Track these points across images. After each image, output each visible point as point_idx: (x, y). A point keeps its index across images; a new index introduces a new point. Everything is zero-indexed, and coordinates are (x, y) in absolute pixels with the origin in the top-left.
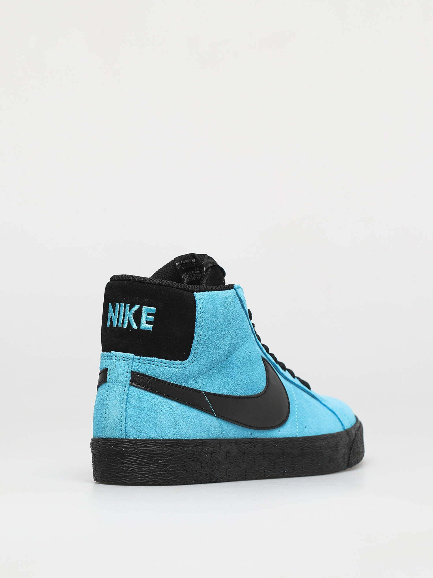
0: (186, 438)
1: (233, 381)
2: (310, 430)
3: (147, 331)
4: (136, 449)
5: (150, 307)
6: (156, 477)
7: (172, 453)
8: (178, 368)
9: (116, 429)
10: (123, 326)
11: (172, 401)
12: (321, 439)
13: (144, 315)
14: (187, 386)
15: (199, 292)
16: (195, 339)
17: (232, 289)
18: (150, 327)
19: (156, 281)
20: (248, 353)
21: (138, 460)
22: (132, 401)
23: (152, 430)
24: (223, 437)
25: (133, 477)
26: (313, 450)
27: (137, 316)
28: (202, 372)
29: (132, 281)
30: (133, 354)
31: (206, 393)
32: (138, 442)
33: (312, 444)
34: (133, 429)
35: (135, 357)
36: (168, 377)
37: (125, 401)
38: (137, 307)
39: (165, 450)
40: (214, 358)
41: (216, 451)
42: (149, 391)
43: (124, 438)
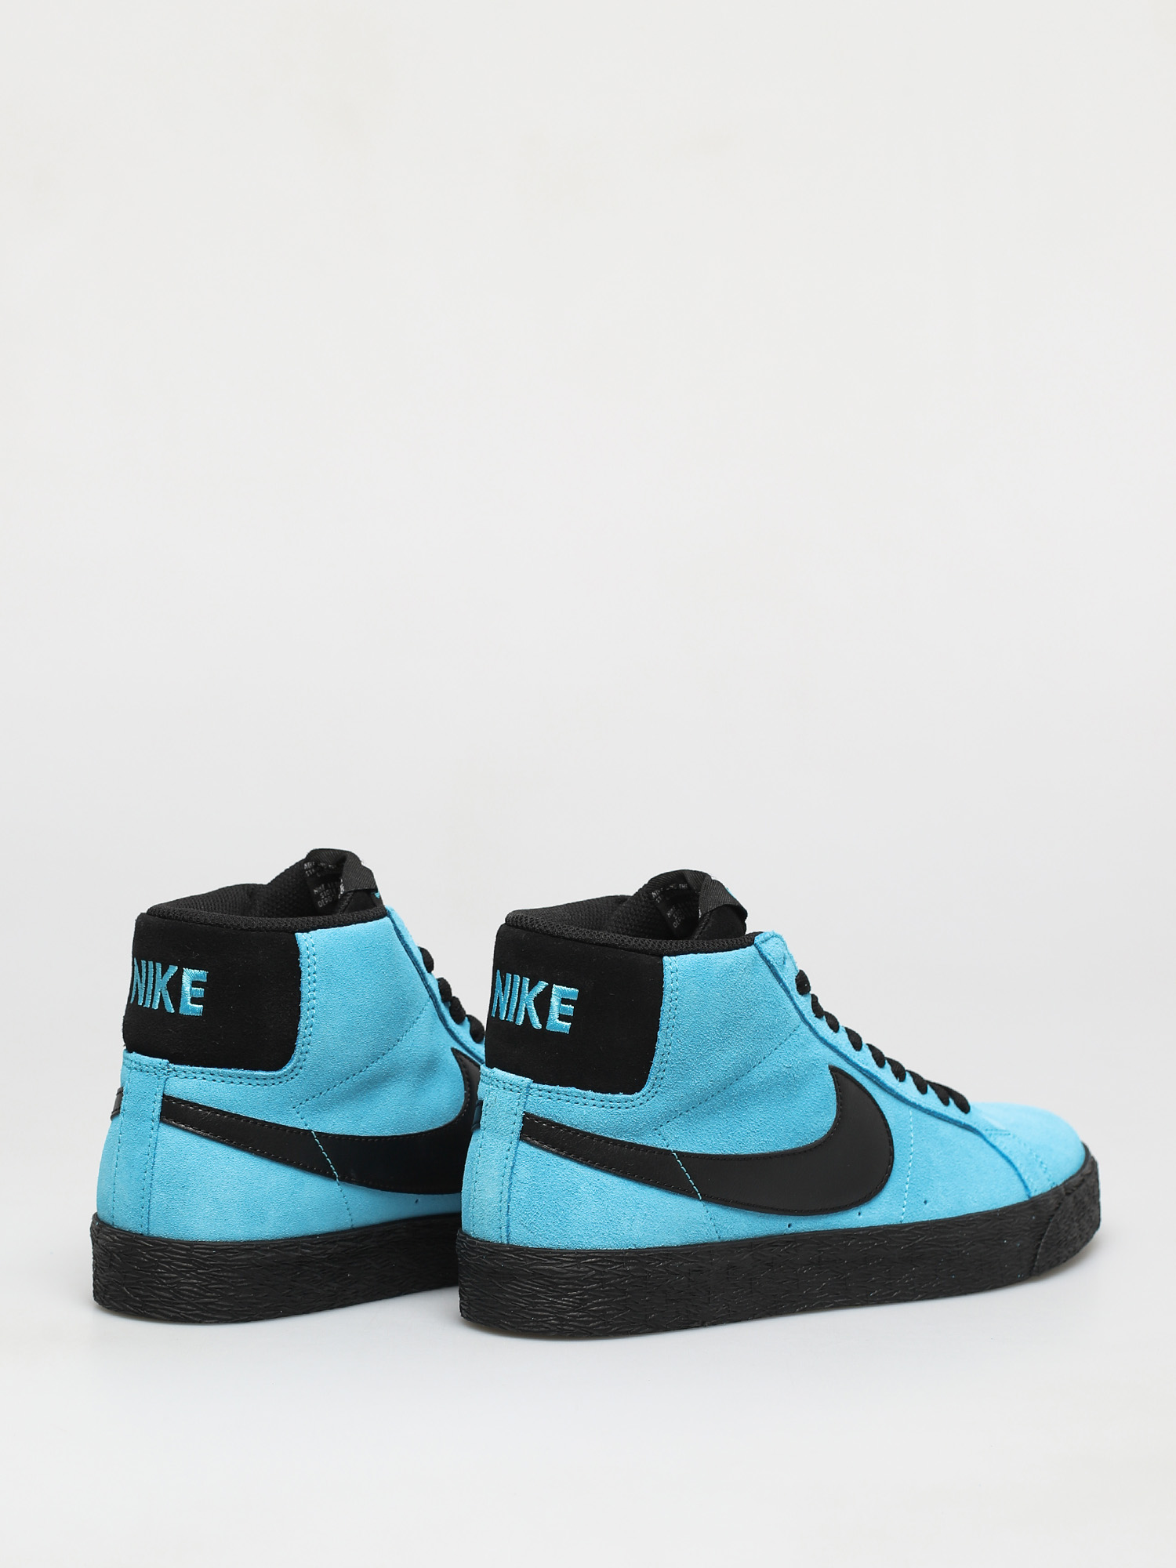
1: (741, 1126)
2: (936, 1206)
3: (559, 1035)
4: (525, 1266)
5: (567, 987)
6: (564, 1323)
7: (597, 1277)
8: (619, 1108)
9: (490, 1223)
10: (515, 1020)
11: (604, 1174)
12: (958, 1225)
13: (555, 1002)
14: (639, 1142)
15: (675, 956)
16: (657, 1051)
17: (750, 945)
18: (566, 1026)
19: (584, 934)
20: (784, 1069)
21: (530, 1289)
22: (522, 1172)
23: (559, 1231)
24: (719, 1238)
25: (519, 1320)
26: (939, 1249)
27: (543, 1004)
29: (537, 932)
30: (528, 1080)
31: (681, 1155)
32: (529, 1254)
33: (935, 1237)
34: (522, 1227)
35: (532, 1085)
36: (598, 1125)
37: (508, 1170)
38: (542, 986)
39: (581, 1272)
40: (700, 1087)
41: (701, 1267)
42: (557, 1154)
43: (506, 1242)
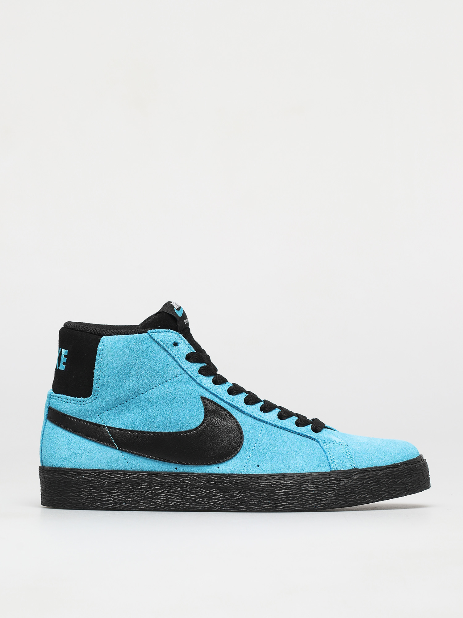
0: (81, 468)
1: (143, 418)
2: (264, 468)
3: (62, 371)
5: (65, 350)
8: (81, 404)
13: (62, 357)
14: (90, 421)
18: (64, 367)
24: (131, 469)
28: (105, 409)
31: (110, 428)
34: (44, 458)
35: (52, 394)
38: (60, 350)
40: (117, 396)
42: (57, 425)
